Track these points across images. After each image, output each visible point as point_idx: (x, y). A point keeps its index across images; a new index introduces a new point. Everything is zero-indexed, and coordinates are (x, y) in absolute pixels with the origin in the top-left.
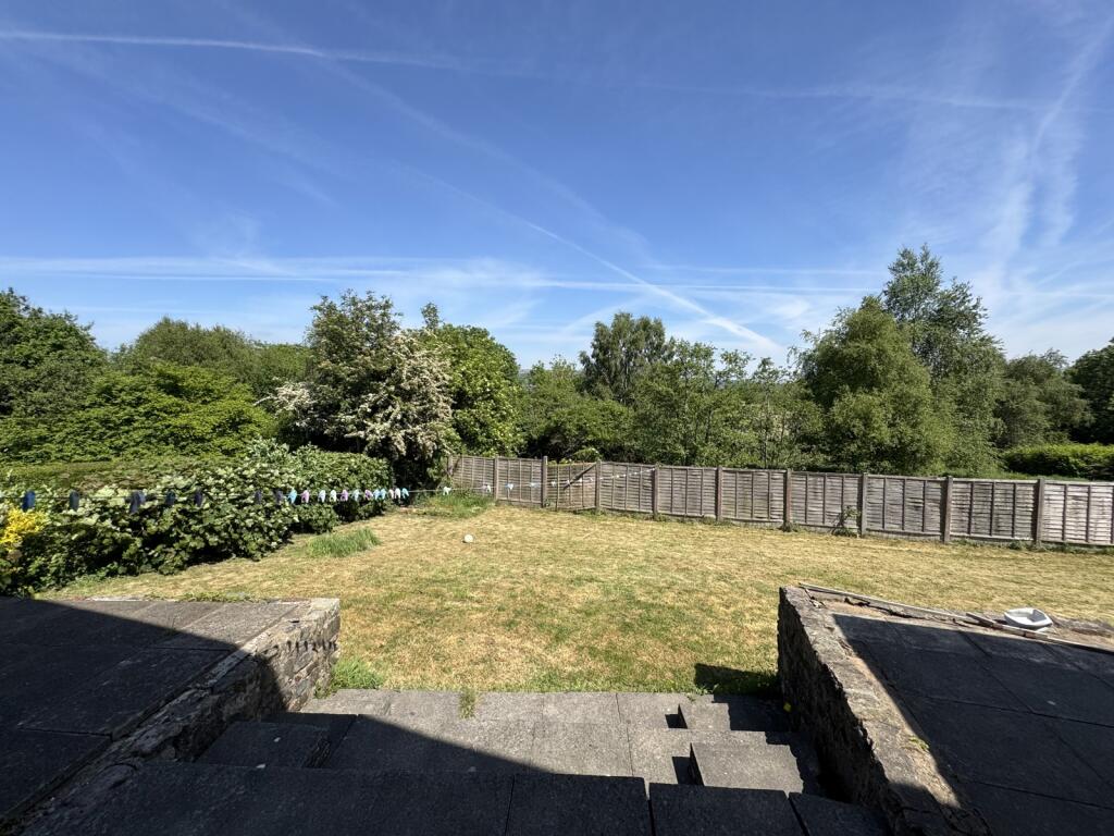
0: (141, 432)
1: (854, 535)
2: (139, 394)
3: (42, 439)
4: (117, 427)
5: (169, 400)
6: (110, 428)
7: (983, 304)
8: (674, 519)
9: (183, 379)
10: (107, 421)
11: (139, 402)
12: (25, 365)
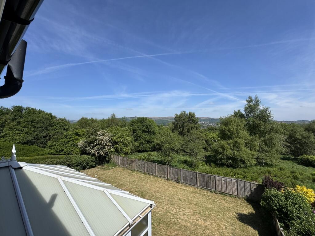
0: (70, 144)
1: (180, 183)
2: (71, 136)
3: (55, 145)
4: (66, 143)
5: (76, 137)
6: (65, 143)
7: (272, 113)
8: (148, 174)
9: (80, 132)
10: (65, 142)
11: (71, 138)
12: (55, 130)
